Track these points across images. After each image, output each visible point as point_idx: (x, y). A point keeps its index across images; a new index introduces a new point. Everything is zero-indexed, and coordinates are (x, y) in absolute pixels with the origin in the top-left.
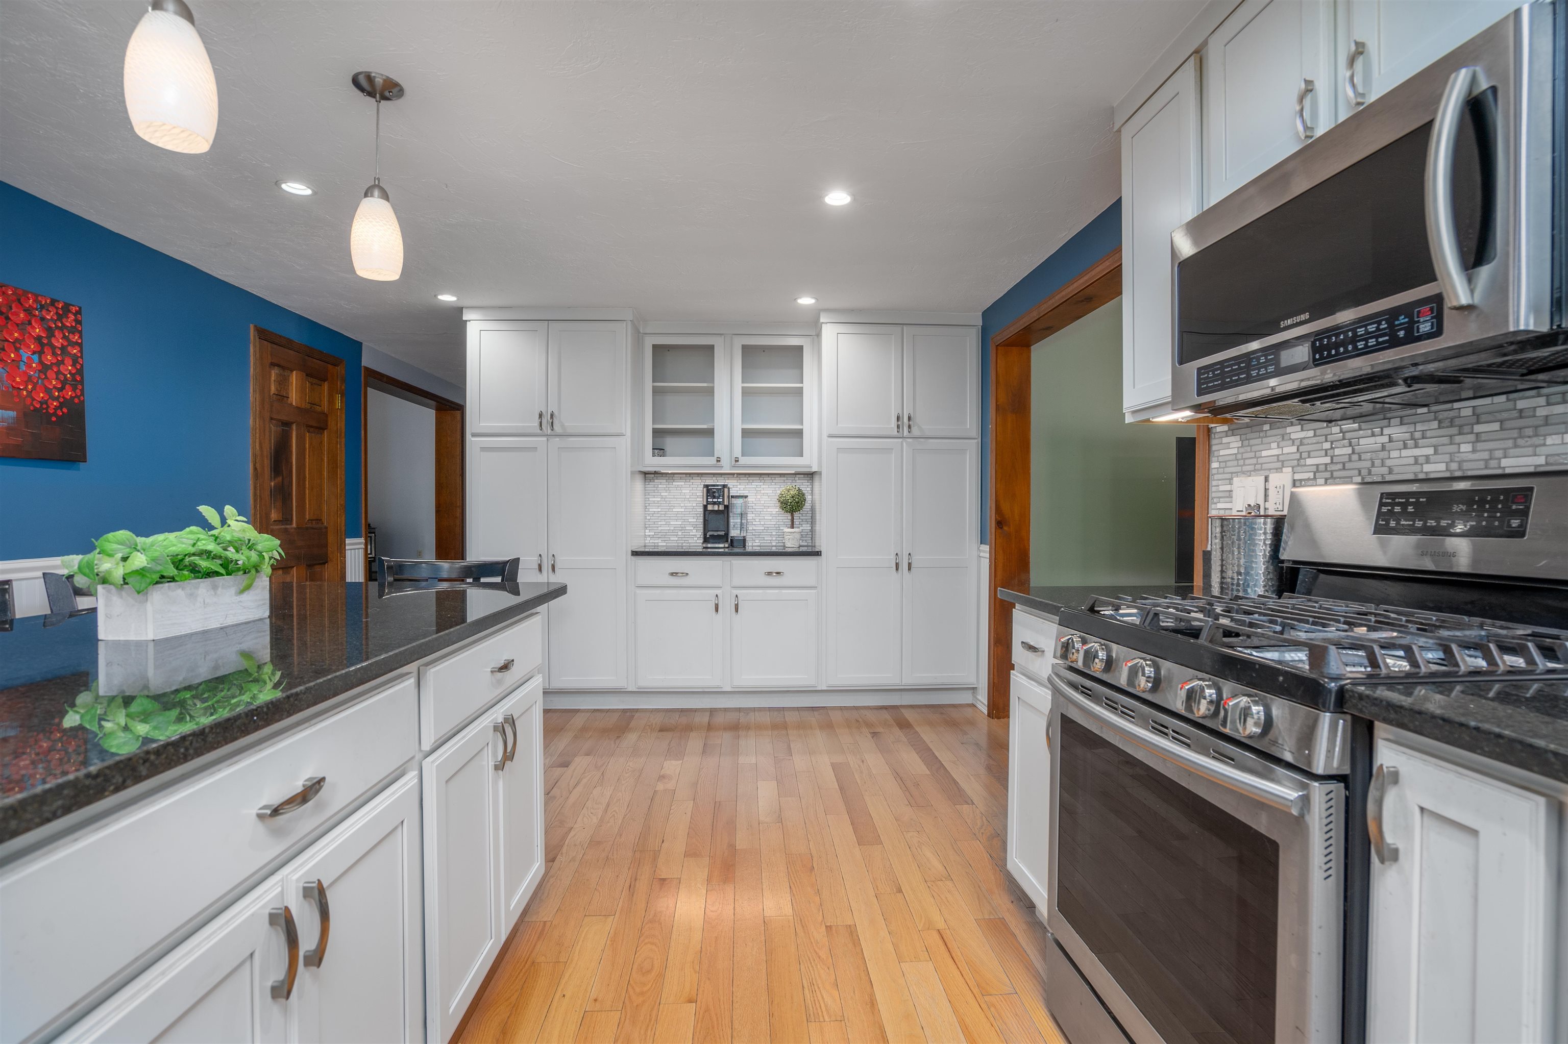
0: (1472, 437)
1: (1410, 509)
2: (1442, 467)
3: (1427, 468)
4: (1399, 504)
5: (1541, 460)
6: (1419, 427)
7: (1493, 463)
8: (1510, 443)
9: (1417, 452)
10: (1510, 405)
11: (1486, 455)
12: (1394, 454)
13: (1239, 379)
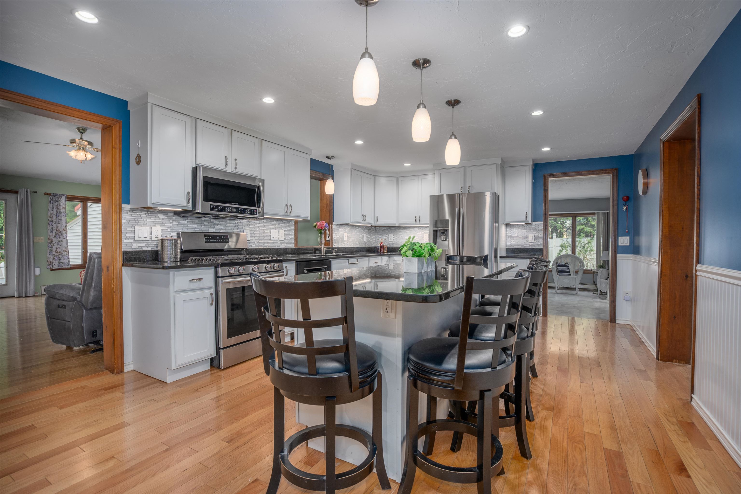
0: (204, 225)
1: (211, 238)
2: (199, 229)
3: (196, 229)
4: (208, 237)
5: (214, 230)
6: (194, 221)
7: (207, 230)
8: (209, 227)
9: (193, 226)
10: (210, 220)
11: (206, 228)
12: (189, 226)
13: (222, 211)
